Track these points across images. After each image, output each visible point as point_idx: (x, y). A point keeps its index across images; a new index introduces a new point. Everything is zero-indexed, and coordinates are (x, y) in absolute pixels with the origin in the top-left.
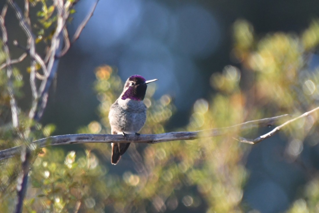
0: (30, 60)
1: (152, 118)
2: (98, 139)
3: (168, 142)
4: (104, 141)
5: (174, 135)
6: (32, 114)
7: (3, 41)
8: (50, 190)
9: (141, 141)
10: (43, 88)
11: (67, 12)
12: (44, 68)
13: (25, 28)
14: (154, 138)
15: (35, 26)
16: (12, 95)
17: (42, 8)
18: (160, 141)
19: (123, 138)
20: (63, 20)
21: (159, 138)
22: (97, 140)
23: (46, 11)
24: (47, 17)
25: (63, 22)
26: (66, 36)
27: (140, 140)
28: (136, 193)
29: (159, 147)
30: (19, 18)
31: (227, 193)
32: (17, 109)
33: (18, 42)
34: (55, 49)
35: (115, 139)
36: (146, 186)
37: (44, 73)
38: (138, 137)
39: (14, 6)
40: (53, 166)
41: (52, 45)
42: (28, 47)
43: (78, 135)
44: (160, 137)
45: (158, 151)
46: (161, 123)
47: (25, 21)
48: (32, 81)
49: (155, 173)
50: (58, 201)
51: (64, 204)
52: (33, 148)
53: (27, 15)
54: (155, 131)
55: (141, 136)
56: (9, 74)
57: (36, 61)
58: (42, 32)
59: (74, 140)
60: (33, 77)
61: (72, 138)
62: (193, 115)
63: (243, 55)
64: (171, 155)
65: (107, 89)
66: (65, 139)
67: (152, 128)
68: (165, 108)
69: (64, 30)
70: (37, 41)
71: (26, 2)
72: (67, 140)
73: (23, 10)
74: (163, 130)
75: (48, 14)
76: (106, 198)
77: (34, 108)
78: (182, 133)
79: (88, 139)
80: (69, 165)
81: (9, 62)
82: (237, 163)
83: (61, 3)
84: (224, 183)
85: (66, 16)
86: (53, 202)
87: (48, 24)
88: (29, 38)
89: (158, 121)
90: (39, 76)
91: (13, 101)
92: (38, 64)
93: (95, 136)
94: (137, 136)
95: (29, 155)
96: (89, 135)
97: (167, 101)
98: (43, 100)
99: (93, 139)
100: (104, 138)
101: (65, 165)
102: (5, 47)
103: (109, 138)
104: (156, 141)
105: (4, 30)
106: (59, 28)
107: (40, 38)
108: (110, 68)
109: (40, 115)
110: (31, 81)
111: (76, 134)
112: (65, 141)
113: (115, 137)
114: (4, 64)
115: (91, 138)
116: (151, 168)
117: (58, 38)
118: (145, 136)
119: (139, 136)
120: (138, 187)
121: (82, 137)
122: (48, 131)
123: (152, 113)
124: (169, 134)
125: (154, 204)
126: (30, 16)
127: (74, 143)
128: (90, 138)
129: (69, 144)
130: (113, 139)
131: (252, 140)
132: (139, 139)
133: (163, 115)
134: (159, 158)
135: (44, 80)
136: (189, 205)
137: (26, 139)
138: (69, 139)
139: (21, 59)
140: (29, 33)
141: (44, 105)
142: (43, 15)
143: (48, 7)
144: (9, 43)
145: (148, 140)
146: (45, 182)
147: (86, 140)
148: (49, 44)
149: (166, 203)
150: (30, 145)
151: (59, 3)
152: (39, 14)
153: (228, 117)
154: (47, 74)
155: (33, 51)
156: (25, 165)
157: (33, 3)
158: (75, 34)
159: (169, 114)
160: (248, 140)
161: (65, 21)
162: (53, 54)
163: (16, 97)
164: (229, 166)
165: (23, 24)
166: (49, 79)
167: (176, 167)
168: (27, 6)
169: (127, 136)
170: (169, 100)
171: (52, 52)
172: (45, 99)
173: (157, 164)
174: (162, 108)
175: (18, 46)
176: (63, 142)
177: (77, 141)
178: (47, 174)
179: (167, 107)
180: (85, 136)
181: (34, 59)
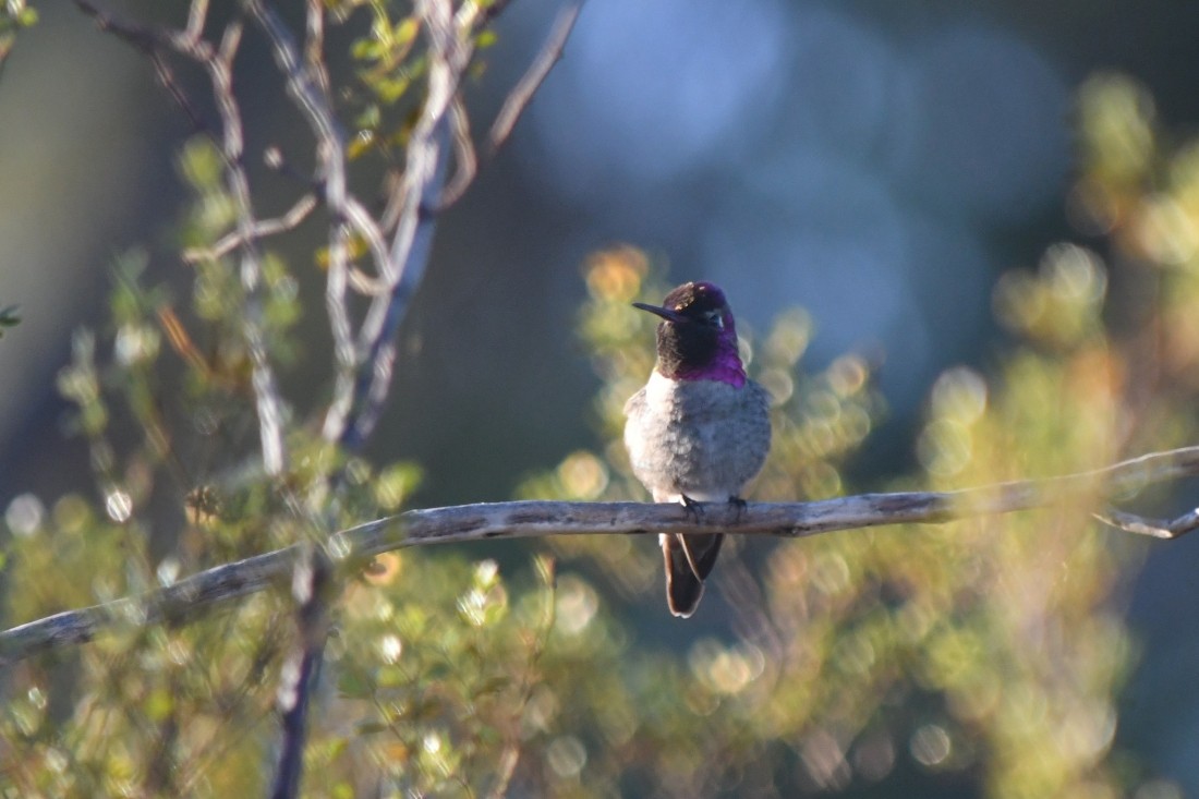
0: (326, 222)
1: (798, 440)
2: (590, 519)
3: (855, 531)
4: (613, 528)
5: (872, 506)
6: (333, 425)
7: (227, 151)
8: (402, 709)
9: (752, 526)
10: (374, 326)
11: (467, 41)
12: (379, 250)
13: (308, 102)
14: (799, 515)
15: (347, 95)
16: (258, 352)
17: (374, 28)
18: (822, 527)
19: (683, 514)
20: (452, 72)
21: (817, 517)
22: (585, 522)
23: (386, 38)
24: (389, 62)
25: (450, 81)
26: (462, 133)
27: (746, 522)
28: (738, 723)
29: (824, 547)
30: (287, 65)
31: (1058, 718)
32: (278, 408)
33: (283, 153)
34: (421, 182)
35: (654, 520)
36: (776, 690)
37: (382, 272)
38: (739, 515)
39: (267, 23)
40: (415, 618)
41: (408, 168)
42: (320, 175)
43: (515, 507)
44: (820, 511)
45: (820, 560)
46: (831, 459)
47: (307, 77)
48: (334, 300)
49: (809, 647)
50: (433, 746)
51: (456, 760)
52: (339, 550)
53: (314, 53)
54: (809, 490)
55: (749, 509)
56: (250, 273)
57: (352, 224)
58: (373, 116)
59: (498, 525)
60: (337, 285)
61: (490, 516)
62: (928, 428)
63: (1115, 208)
64: (869, 576)
65: (628, 335)
66: (469, 519)
67: (799, 479)
68: (843, 404)
69: (455, 113)
70: (354, 150)
71: (311, 6)
72: (474, 523)
73: (300, 37)
74: (838, 485)
75: (394, 49)
76: (625, 738)
77: (342, 405)
78: (902, 499)
79: (550, 519)
80: (472, 614)
81: (251, 229)
82: (1095, 608)
83: (444, 10)
84: (1048, 685)
85: (462, 57)
86: (413, 750)
87: (393, 90)
88: (324, 140)
89: (821, 452)
90: (360, 281)
91: (262, 379)
92: (359, 238)
93: (580, 510)
94: (734, 510)
95: (323, 578)
96: (554, 505)
97: (852, 377)
98: (376, 372)
99: (570, 520)
100: (612, 517)
101: (459, 613)
102: (233, 172)
103: (631, 518)
104: (808, 529)
105: (229, 114)
106: (435, 106)
107: (366, 138)
108: (641, 258)
109: (366, 426)
110: (331, 302)
111: (508, 503)
112: (466, 528)
113: (651, 513)
114: (228, 237)
115: (564, 518)
116: (793, 624)
117: (430, 139)
118: (765, 510)
119: (743, 509)
120: (745, 696)
121: (529, 511)
122: (392, 487)
123: (799, 422)
124: (856, 502)
125: (804, 757)
126: (328, 57)
127: (500, 537)
128: (557, 517)
129: (481, 538)
130: (647, 519)
131: (1165, 523)
132: (742, 518)
133: (840, 431)
134: (822, 587)
135: (377, 298)
136: (937, 761)
137: (313, 519)
138: (483, 520)
139: (296, 216)
140: (322, 121)
141: (380, 392)
142: (375, 52)
143: (395, 21)
144: (249, 160)
145: (775, 522)
146: (385, 677)
147: (546, 526)
148: (400, 164)
149: (850, 756)
150: (325, 541)
151: (434, 8)
152: (359, 49)
153: (1059, 437)
154: (391, 274)
155: (336, 189)
156: (310, 614)
157: (339, 11)
158: (494, 126)
159: (860, 428)
160: (1149, 525)
161: (458, 78)
162: (415, 200)
163: (273, 362)
164: (1063, 619)
165: (299, 90)
166: (398, 292)
167: (887, 621)
168: (316, 22)
169: (697, 508)
170: (862, 375)
171: (409, 194)
172: (384, 369)
173: (814, 611)
174: (835, 403)
175: (284, 169)
176: (457, 531)
177: (510, 526)
178: (391, 648)
179: (853, 399)
180: (543, 511)
181: (341, 218)
